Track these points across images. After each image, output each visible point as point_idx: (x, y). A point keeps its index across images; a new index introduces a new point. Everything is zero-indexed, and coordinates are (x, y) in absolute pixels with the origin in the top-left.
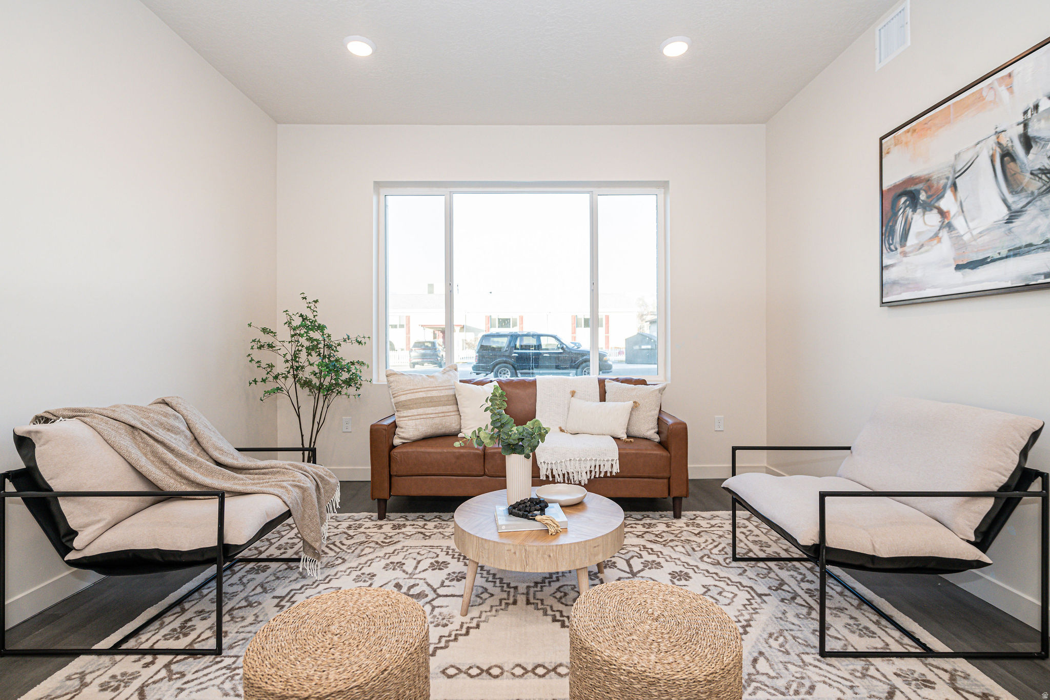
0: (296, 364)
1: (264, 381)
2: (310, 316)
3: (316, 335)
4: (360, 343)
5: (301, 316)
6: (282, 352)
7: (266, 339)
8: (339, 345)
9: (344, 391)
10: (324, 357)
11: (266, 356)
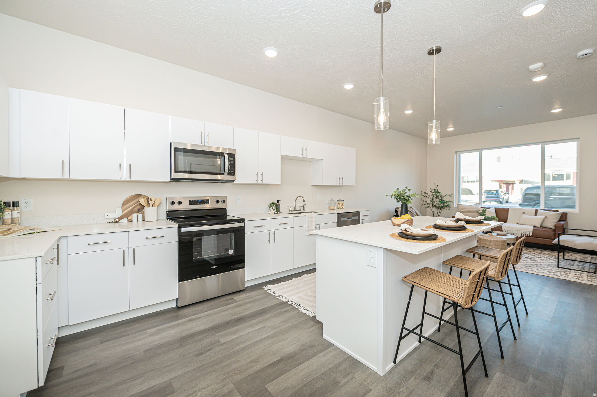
0: (433, 201)
1: (425, 205)
2: (436, 189)
3: (438, 194)
4: (450, 196)
5: (434, 189)
6: (430, 198)
7: (425, 195)
8: (444, 196)
9: (445, 208)
10: (440, 199)
11: (425, 199)
